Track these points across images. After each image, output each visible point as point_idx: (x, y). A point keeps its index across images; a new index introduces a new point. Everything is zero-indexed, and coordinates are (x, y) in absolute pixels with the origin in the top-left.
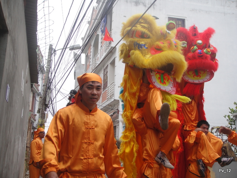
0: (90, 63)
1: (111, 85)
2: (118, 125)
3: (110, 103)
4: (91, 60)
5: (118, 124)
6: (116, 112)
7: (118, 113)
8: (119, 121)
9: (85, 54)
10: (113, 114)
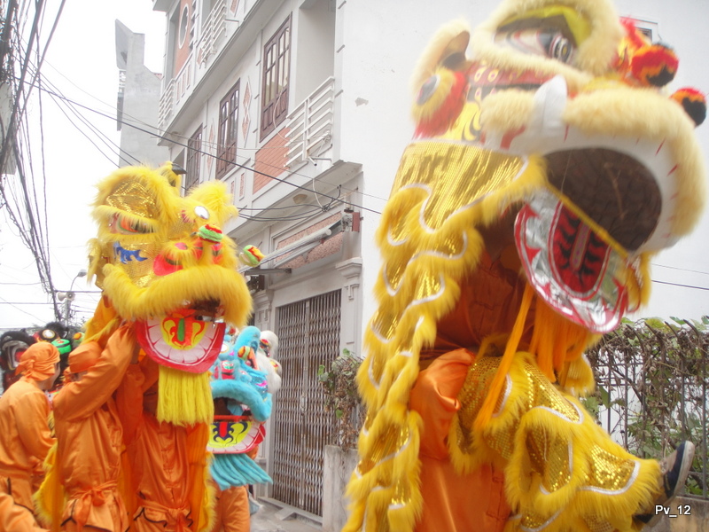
0: (194, 39)
1: (311, 98)
2: (357, 286)
3: (317, 179)
4: (197, 26)
5: (354, 281)
6: (346, 223)
7: (357, 227)
8: (360, 266)
9: (164, 13)
10: (329, 232)
